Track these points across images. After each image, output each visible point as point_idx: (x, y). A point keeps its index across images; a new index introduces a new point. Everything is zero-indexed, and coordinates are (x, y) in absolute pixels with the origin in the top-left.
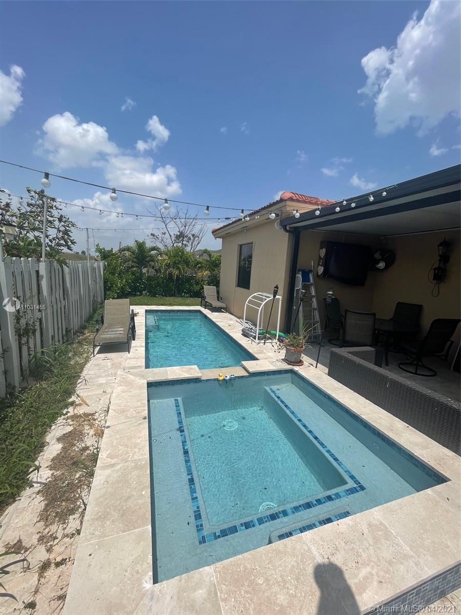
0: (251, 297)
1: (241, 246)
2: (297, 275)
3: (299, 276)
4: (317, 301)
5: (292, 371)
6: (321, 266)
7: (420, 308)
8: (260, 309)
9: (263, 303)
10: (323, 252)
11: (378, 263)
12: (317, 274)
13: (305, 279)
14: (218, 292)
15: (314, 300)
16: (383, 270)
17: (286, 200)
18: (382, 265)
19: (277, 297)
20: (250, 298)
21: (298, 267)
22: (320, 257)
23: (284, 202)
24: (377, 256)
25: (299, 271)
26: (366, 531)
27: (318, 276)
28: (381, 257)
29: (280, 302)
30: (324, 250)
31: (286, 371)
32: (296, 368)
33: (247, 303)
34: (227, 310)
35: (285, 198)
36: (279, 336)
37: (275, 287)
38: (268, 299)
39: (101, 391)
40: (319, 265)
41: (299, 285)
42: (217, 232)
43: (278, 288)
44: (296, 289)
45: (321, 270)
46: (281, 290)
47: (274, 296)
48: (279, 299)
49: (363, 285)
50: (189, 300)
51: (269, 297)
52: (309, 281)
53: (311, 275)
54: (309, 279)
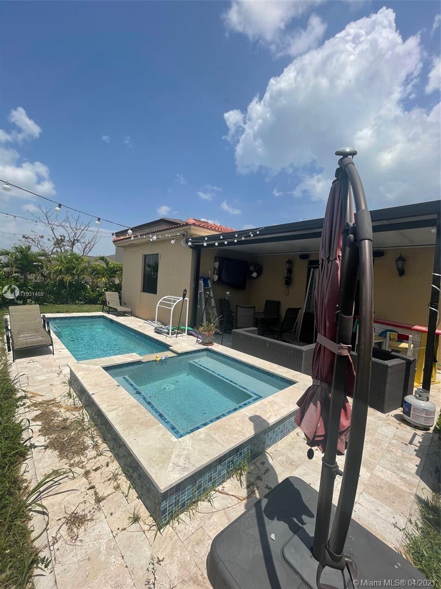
1: (145, 256)
2: (200, 281)
3: (201, 282)
4: (215, 300)
5: (207, 350)
6: (216, 274)
7: (279, 303)
8: (172, 309)
9: (175, 304)
10: (217, 264)
11: (252, 273)
12: (214, 281)
13: (206, 285)
14: (120, 298)
15: (213, 300)
17: (190, 225)
18: (255, 275)
19: (186, 298)
20: (161, 300)
21: (200, 276)
22: (215, 268)
24: (252, 268)
25: (201, 278)
26: (267, 404)
27: (214, 282)
28: (254, 269)
29: (188, 302)
30: (218, 263)
31: (203, 350)
32: (210, 347)
34: (132, 314)
37: (184, 291)
39: (47, 385)
40: (214, 274)
41: (201, 290)
43: (186, 291)
44: (199, 292)
45: (216, 278)
46: (188, 294)
47: (184, 298)
48: (186, 300)
49: (244, 288)
50: (86, 306)
51: (179, 299)
52: (208, 286)
53: (209, 281)
54: (208, 284)
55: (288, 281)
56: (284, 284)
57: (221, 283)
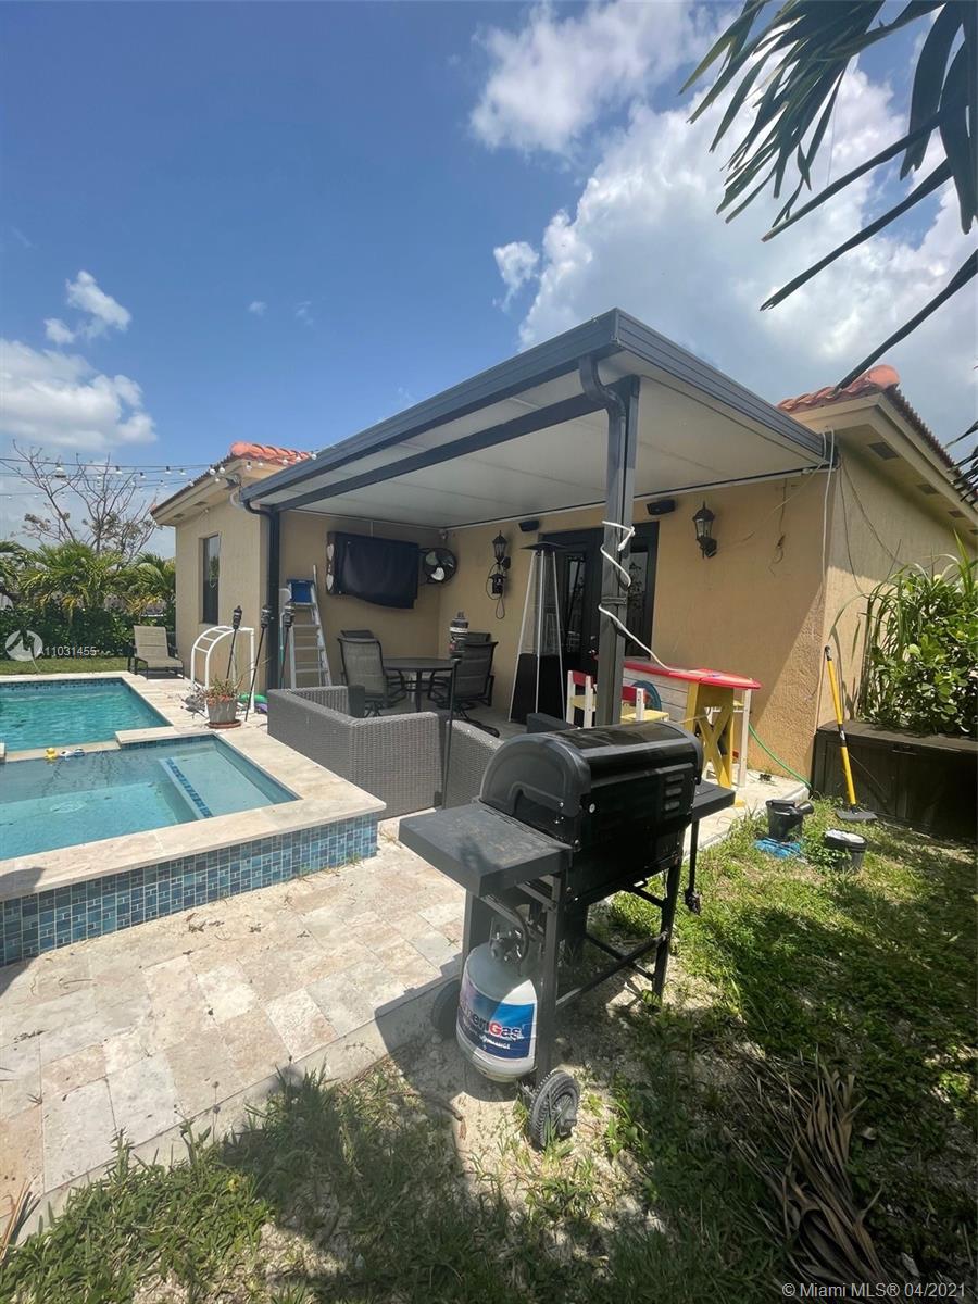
0: (205, 633)
1: (205, 541)
2: (281, 590)
3: (286, 591)
5: (213, 737)
6: (330, 573)
8: (209, 653)
9: (215, 642)
10: (331, 551)
12: (324, 587)
13: (300, 596)
14: (171, 639)
15: (319, 633)
16: (442, 582)
17: (239, 457)
20: (202, 636)
21: (283, 576)
22: (326, 558)
23: (238, 460)
24: (431, 559)
25: (286, 582)
27: (324, 591)
28: (438, 562)
33: (195, 646)
35: (238, 454)
36: (256, 702)
37: (235, 611)
38: (225, 634)
40: (325, 572)
42: (159, 513)
44: (282, 613)
45: (330, 581)
47: (237, 628)
49: (412, 607)
51: (226, 630)
52: (310, 601)
53: (312, 591)
54: (310, 596)
55: (500, 586)
56: (490, 590)
57: (343, 593)
